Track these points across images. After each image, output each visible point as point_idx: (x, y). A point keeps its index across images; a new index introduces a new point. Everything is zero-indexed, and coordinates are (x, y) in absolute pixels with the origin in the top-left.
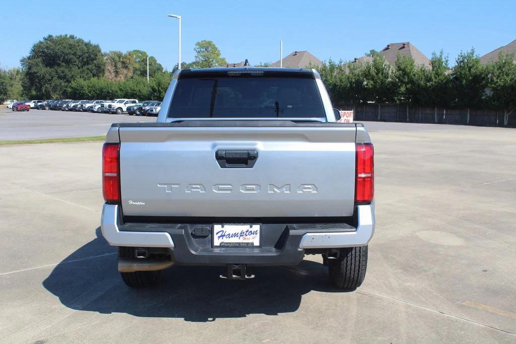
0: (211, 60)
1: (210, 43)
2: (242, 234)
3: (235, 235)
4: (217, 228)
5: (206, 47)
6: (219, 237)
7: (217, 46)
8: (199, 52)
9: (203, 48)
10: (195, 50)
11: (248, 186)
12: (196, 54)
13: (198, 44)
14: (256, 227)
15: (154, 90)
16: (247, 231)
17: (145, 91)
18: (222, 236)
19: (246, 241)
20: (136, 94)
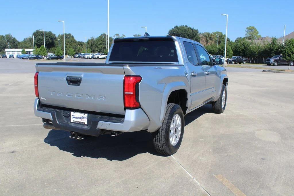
0: (253, 36)
1: (253, 28)
2: (81, 118)
3: (78, 118)
4: (72, 113)
5: (252, 30)
6: (73, 118)
7: (257, 29)
8: (247, 32)
9: (250, 30)
10: (246, 31)
11: (78, 95)
12: (246, 33)
13: (247, 28)
14: (86, 115)
15: (220, 50)
16: (83, 117)
17: (216, 50)
18: (74, 118)
19: (82, 121)
20: (212, 52)
